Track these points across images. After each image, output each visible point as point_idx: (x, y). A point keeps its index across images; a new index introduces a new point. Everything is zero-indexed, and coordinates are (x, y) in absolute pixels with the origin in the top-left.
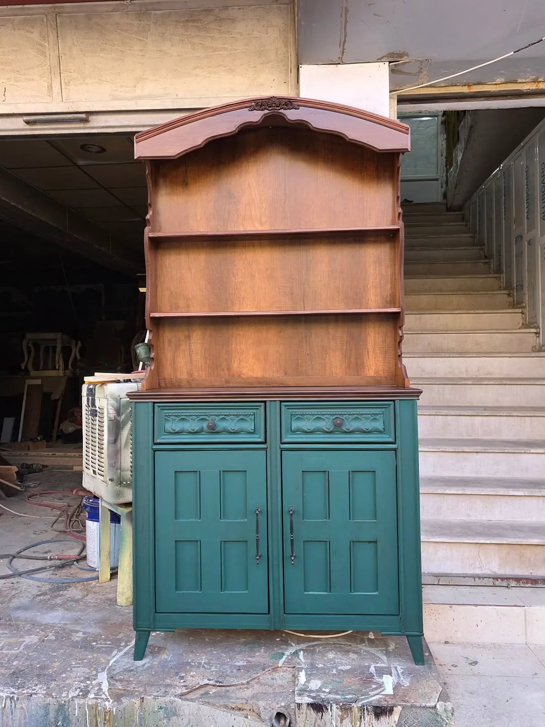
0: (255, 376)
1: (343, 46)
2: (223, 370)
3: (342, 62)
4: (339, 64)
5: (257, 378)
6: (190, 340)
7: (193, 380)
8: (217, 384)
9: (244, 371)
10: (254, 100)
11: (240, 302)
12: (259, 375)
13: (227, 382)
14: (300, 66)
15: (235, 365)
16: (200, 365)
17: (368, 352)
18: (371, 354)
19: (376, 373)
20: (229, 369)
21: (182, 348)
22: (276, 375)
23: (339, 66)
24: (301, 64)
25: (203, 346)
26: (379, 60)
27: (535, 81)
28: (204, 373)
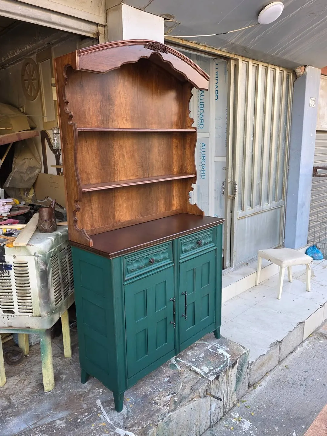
0: (127, 220)
1: (151, 2)
2: (111, 219)
3: (144, 10)
5: (128, 221)
6: (91, 203)
7: (94, 230)
8: (108, 229)
9: (122, 218)
10: (148, 41)
11: (118, 173)
12: (129, 219)
13: (113, 226)
14: (122, 4)
15: (117, 215)
16: (98, 219)
17: (174, 197)
18: (175, 198)
19: (176, 208)
20: (114, 218)
21: (87, 208)
22: (137, 217)
23: (141, 11)
24: (123, 3)
25: (99, 206)
26: (161, 16)
27: (205, 46)
28: (100, 223)
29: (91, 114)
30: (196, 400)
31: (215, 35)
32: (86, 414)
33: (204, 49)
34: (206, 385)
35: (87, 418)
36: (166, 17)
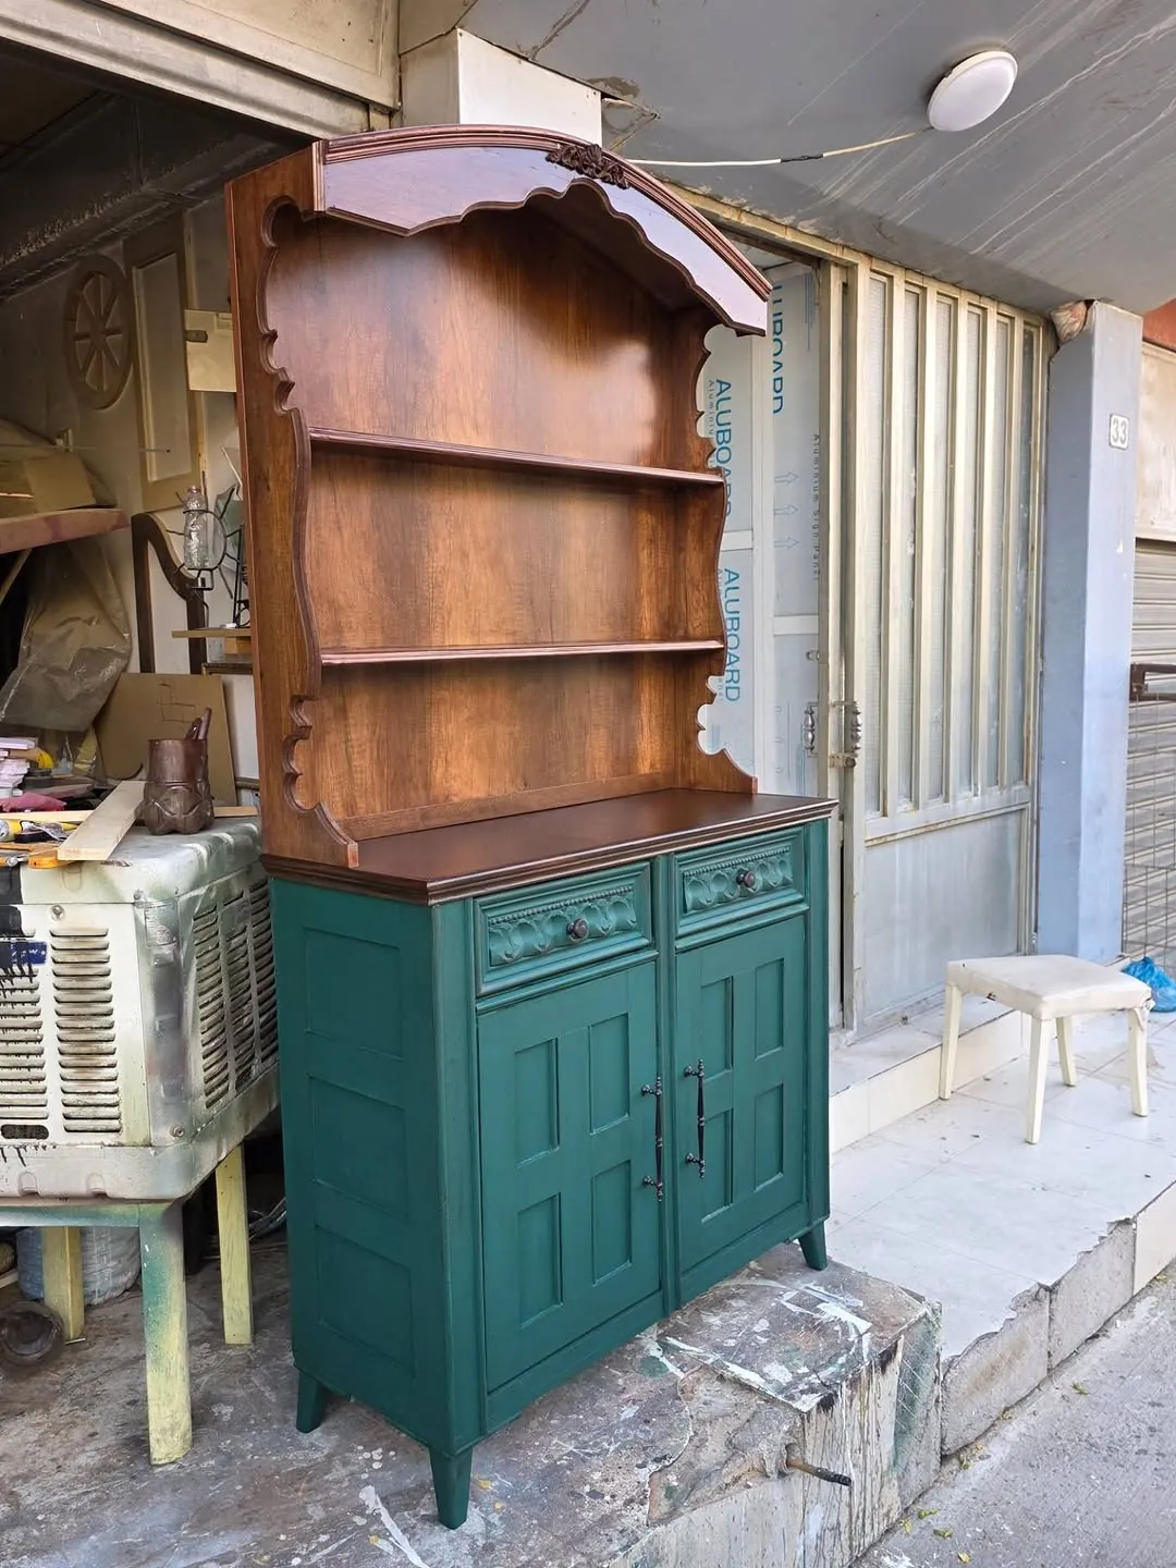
0: (475, 796)
1: (559, 30)
2: (416, 788)
3: (533, 59)
4: (526, 59)
5: (478, 800)
6: (346, 718)
7: (356, 821)
8: (405, 825)
9: (456, 786)
10: (561, 139)
11: (443, 618)
12: (482, 795)
13: (424, 816)
14: (459, 30)
15: (438, 773)
16: (369, 782)
17: (642, 725)
18: (646, 729)
19: (652, 766)
20: (427, 786)
21: (331, 738)
22: (511, 789)
23: (523, 62)
24: (462, 27)
25: (374, 733)
26: (590, 83)
27: (739, 209)
28: (378, 801)
29: (353, 391)
30: (751, 1484)
31: (779, 161)
32: (324, 1538)
33: (735, 219)
34: (785, 1428)
35: (326, 1551)
36: (609, 90)
